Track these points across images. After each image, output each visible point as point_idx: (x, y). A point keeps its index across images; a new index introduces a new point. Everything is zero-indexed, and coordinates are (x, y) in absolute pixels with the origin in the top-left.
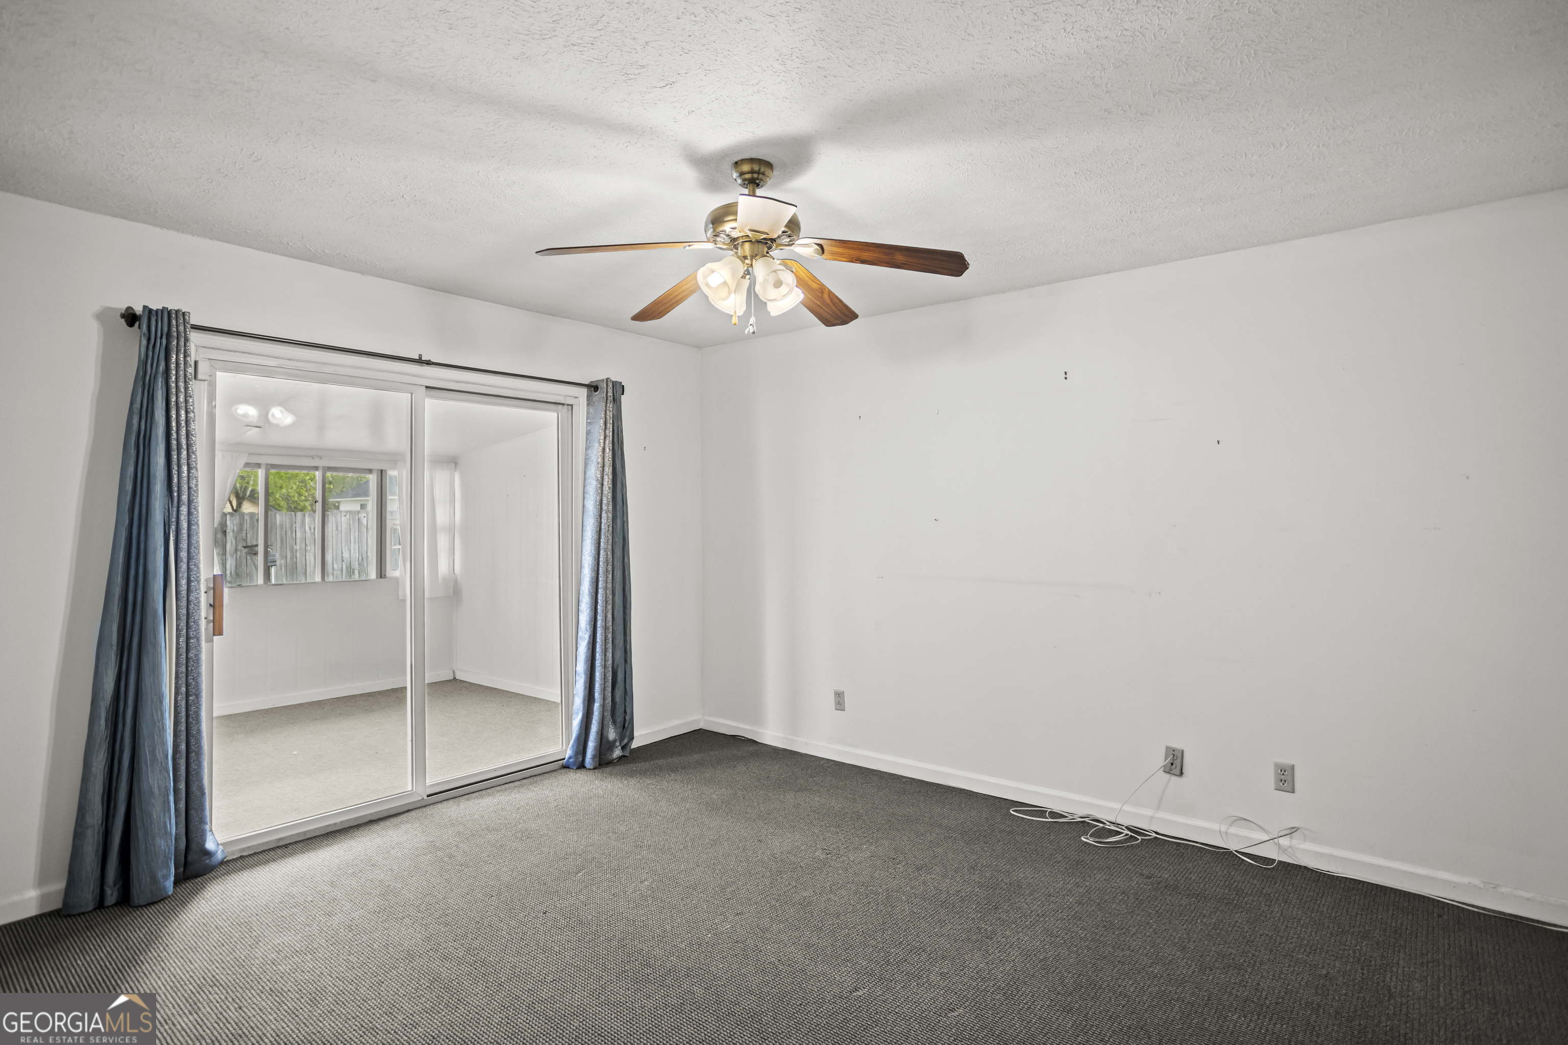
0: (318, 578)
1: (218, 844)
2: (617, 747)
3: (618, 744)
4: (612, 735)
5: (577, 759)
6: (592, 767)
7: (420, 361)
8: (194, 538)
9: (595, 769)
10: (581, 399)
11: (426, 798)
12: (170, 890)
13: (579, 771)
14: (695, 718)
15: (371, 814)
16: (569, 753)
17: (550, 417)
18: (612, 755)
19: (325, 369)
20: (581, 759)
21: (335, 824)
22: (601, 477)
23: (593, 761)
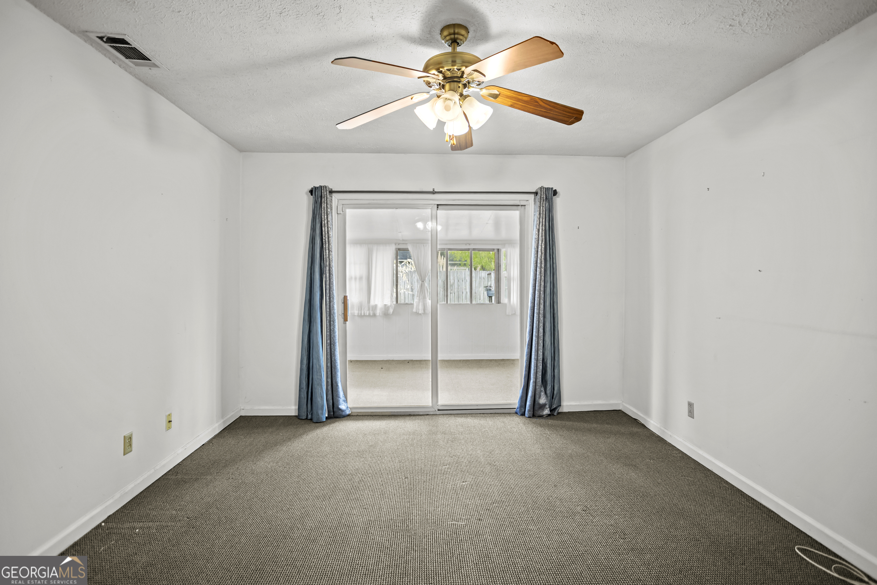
0: (469, 302)
1: (348, 407)
2: (547, 408)
3: (547, 406)
4: (543, 400)
5: (521, 410)
6: (527, 417)
7: (434, 192)
8: (331, 280)
9: (529, 417)
10: (530, 201)
11: (437, 410)
12: (325, 420)
13: (521, 417)
14: (616, 402)
15: (410, 412)
16: (517, 406)
17: (516, 214)
18: (542, 412)
19: (389, 202)
20: (523, 410)
21: (394, 412)
22: (536, 247)
23: (528, 413)
